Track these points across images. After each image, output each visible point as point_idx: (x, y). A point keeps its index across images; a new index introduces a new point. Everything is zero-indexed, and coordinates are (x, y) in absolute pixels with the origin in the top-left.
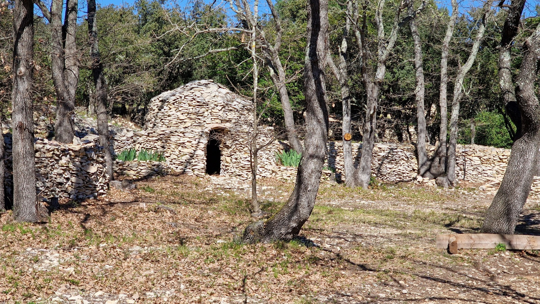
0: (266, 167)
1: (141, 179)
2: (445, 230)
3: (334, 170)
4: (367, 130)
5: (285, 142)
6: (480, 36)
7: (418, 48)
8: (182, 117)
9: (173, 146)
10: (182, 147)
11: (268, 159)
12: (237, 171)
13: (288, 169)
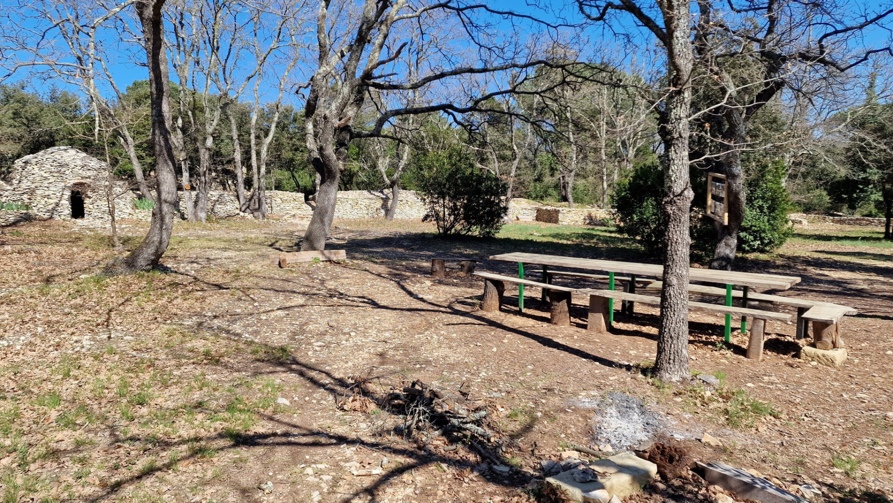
0: (123, 211)
1: (10, 225)
2: (270, 249)
3: (179, 211)
4: (202, 182)
5: (138, 192)
6: (276, 119)
7: (234, 127)
8: (46, 175)
9: (39, 198)
10: (48, 198)
11: (124, 205)
12: (99, 214)
13: (143, 211)
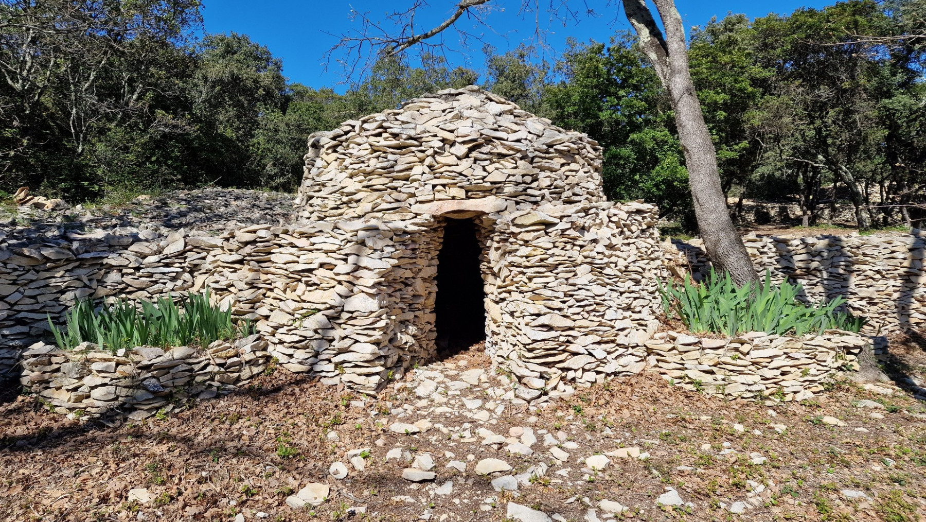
0: (621, 339)
5: (695, 242)
9: (280, 283)
10: (308, 284)
11: (628, 308)
13: (706, 343)
